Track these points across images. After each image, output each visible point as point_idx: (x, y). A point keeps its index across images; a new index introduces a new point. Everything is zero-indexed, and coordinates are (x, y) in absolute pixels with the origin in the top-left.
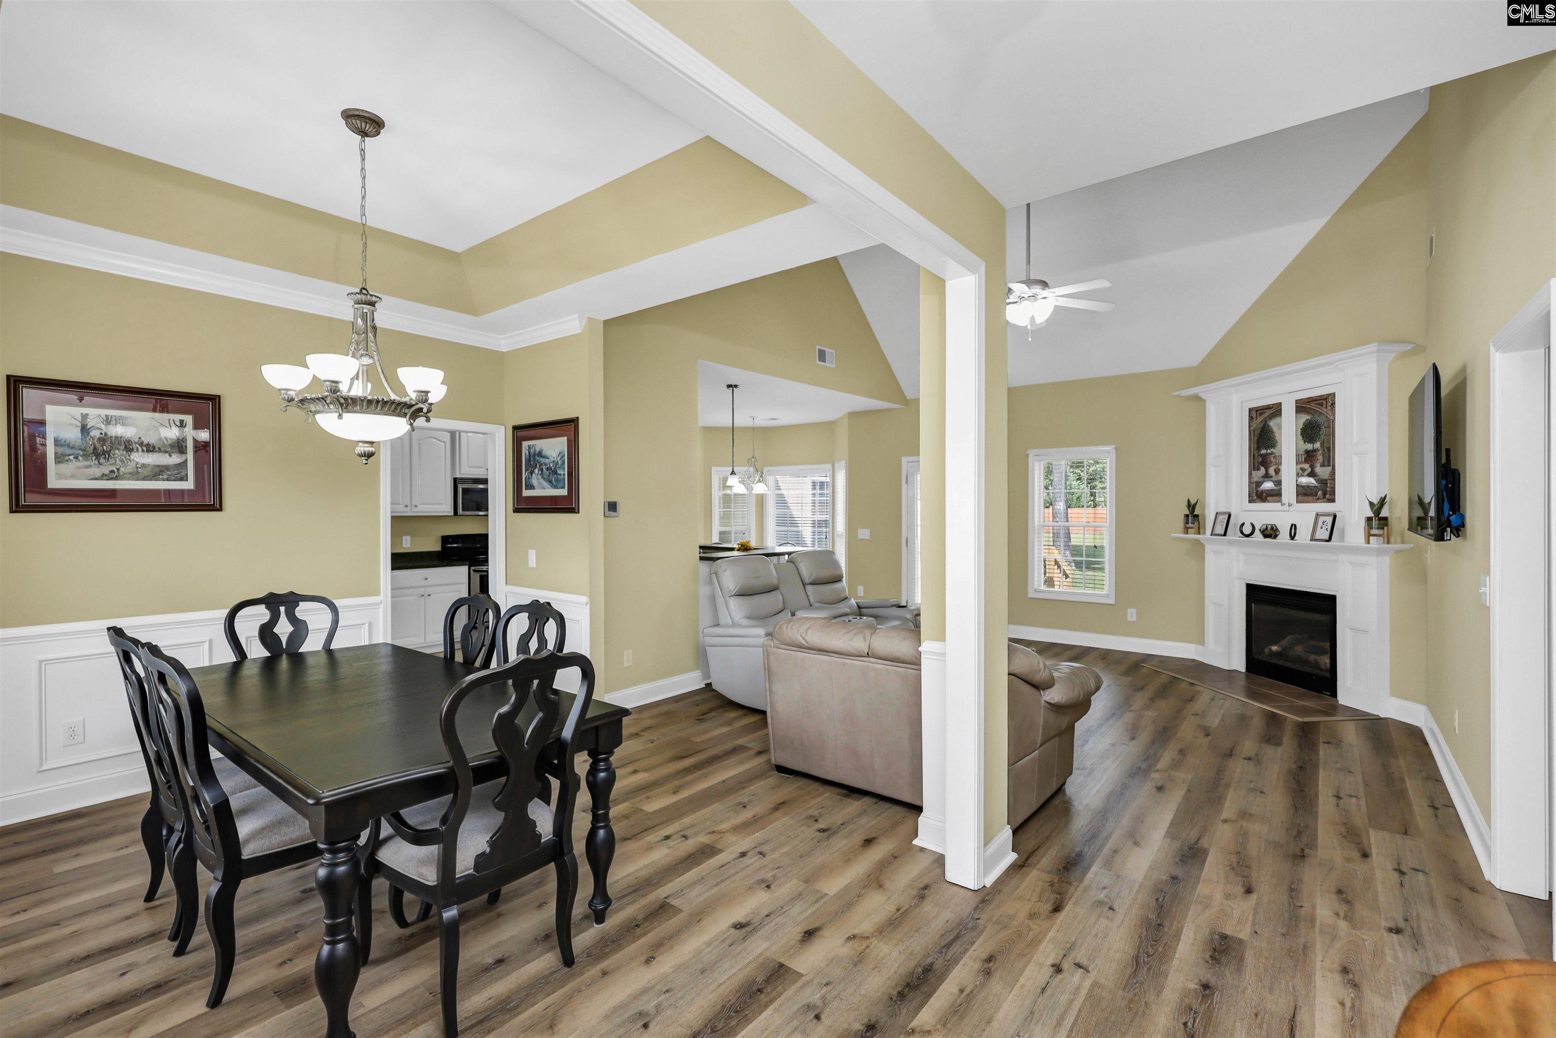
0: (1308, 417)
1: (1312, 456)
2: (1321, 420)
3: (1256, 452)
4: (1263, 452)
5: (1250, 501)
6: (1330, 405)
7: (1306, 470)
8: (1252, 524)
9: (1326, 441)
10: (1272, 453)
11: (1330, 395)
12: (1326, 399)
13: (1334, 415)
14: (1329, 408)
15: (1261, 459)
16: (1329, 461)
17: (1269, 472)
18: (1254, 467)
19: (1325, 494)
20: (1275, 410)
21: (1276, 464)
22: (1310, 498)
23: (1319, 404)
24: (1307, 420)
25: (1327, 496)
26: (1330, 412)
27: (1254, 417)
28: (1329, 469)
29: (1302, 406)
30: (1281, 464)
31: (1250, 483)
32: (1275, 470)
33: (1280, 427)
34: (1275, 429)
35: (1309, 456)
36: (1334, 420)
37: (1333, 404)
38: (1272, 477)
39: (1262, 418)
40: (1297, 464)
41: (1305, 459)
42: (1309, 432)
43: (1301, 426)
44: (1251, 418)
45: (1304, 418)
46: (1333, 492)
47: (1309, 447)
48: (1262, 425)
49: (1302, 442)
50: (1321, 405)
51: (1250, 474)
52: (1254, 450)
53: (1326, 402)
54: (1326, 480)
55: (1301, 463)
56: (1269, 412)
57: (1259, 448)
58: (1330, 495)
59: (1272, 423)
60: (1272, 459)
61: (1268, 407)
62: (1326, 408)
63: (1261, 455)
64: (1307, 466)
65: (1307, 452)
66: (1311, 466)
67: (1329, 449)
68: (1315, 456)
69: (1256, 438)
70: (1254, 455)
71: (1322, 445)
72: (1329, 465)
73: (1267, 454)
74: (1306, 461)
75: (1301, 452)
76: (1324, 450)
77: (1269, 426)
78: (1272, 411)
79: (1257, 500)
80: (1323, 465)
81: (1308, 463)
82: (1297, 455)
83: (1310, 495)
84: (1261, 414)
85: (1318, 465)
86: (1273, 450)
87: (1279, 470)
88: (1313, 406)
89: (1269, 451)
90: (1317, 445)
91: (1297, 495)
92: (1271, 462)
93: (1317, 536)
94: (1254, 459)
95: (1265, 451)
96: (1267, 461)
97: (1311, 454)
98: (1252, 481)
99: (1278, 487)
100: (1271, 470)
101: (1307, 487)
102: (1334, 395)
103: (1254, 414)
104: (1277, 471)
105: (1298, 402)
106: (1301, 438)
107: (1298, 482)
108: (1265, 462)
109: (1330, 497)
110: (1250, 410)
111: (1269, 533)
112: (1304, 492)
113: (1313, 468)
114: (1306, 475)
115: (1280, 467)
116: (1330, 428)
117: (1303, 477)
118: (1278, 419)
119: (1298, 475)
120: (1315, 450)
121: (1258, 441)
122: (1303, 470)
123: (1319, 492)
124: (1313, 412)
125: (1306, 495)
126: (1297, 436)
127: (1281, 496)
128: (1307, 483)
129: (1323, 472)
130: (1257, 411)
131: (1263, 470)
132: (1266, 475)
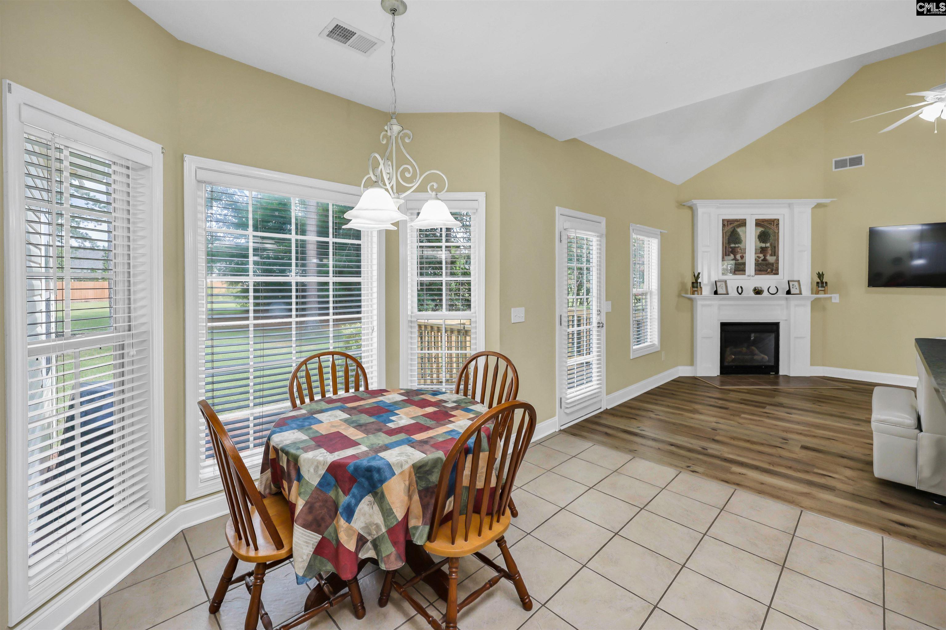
0: (763, 229)
1: (765, 250)
2: (771, 232)
4: (732, 245)
5: (723, 274)
7: (761, 257)
8: (741, 287)
9: (773, 243)
10: (739, 247)
11: (776, 220)
12: (773, 221)
13: (779, 230)
14: (775, 226)
15: (731, 250)
16: (775, 253)
18: (725, 254)
19: (772, 270)
20: (743, 223)
21: (741, 253)
22: (763, 273)
23: (769, 223)
24: (762, 231)
25: (774, 272)
26: (776, 228)
27: (726, 224)
28: (774, 258)
29: (759, 223)
30: (745, 253)
31: (723, 264)
32: (741, 257)
33: (744, 233)
34: (741, 233)
35: (763, 250)
36: (778, 233)
38: (738, 260)
40: (756, 253)
42: (763, 237)
43: (758, 234)
44: (724, 225)
45: (760, 229)
46: (777, 269)
47: (763, 245)
48: (732, 230)
49: (759, 242)
50: (771, 224)
51: (723, 258)
52: (726, 244)
53: (775, 223)
54: (773, 264)
55: (758, 253)
56: (736, 223)
57: (729, 243)
58: (775, 271)
59: (740, 230)
60: (739, 250)
61: (737, 220)
62: (773, 226)
63: (731, 248)
64: (761, 255)
65: (762, 248)
67: (775, 247)
68: (767, 250)
69: (727, 237)
70: (726, 247)
71: (771, 245)
72: (775, 255)
73: (735, 247)
74: (761, 253)
75: (758, 248)
76: (772, 248)
77: (737, 231)
78: (739, 223)
79: (728, 273)
80: (771, 255)
82: (756, 249)
83: (763, 271)
84: (731, 224)
85: (769, 256)
86: (739, 245)
87: (743, 256)
88: (765, 223)
89: (737, 246)
90: (768, 245)
91: (755, 271)
92: (738, 252)
94: (726, 249)
95: (734, 245)
96: (735, 251)
99: (743, 266)
100: (738, 257)
101: (760, 266)
102: (778, 220)
103: (726, 223)
104: (742, 257)
105: (756, 220)
106: (758, 240)
107: (755, 263)
108: (733, 251)
109: (775, 272)
110: (723, 220)
111: (758, 292)
112: (759, 269)
113: (765, 256)
114: (760, 260)
115: (744, 255)
116: (775, 236)
117: (758, 261)
118: (743, 228)
119: (755, 260)
120: (766, 248)
121: (728, 239)
122: (759, 257)
123: (769, 270)
124: (765, 227)
125: (760, 271)
126: (755, 239)
127: (745, 271)
128: (760, 264)
129: (771, 259)
130: (728, 222)
131: (732, 256)
132: (735, 259)
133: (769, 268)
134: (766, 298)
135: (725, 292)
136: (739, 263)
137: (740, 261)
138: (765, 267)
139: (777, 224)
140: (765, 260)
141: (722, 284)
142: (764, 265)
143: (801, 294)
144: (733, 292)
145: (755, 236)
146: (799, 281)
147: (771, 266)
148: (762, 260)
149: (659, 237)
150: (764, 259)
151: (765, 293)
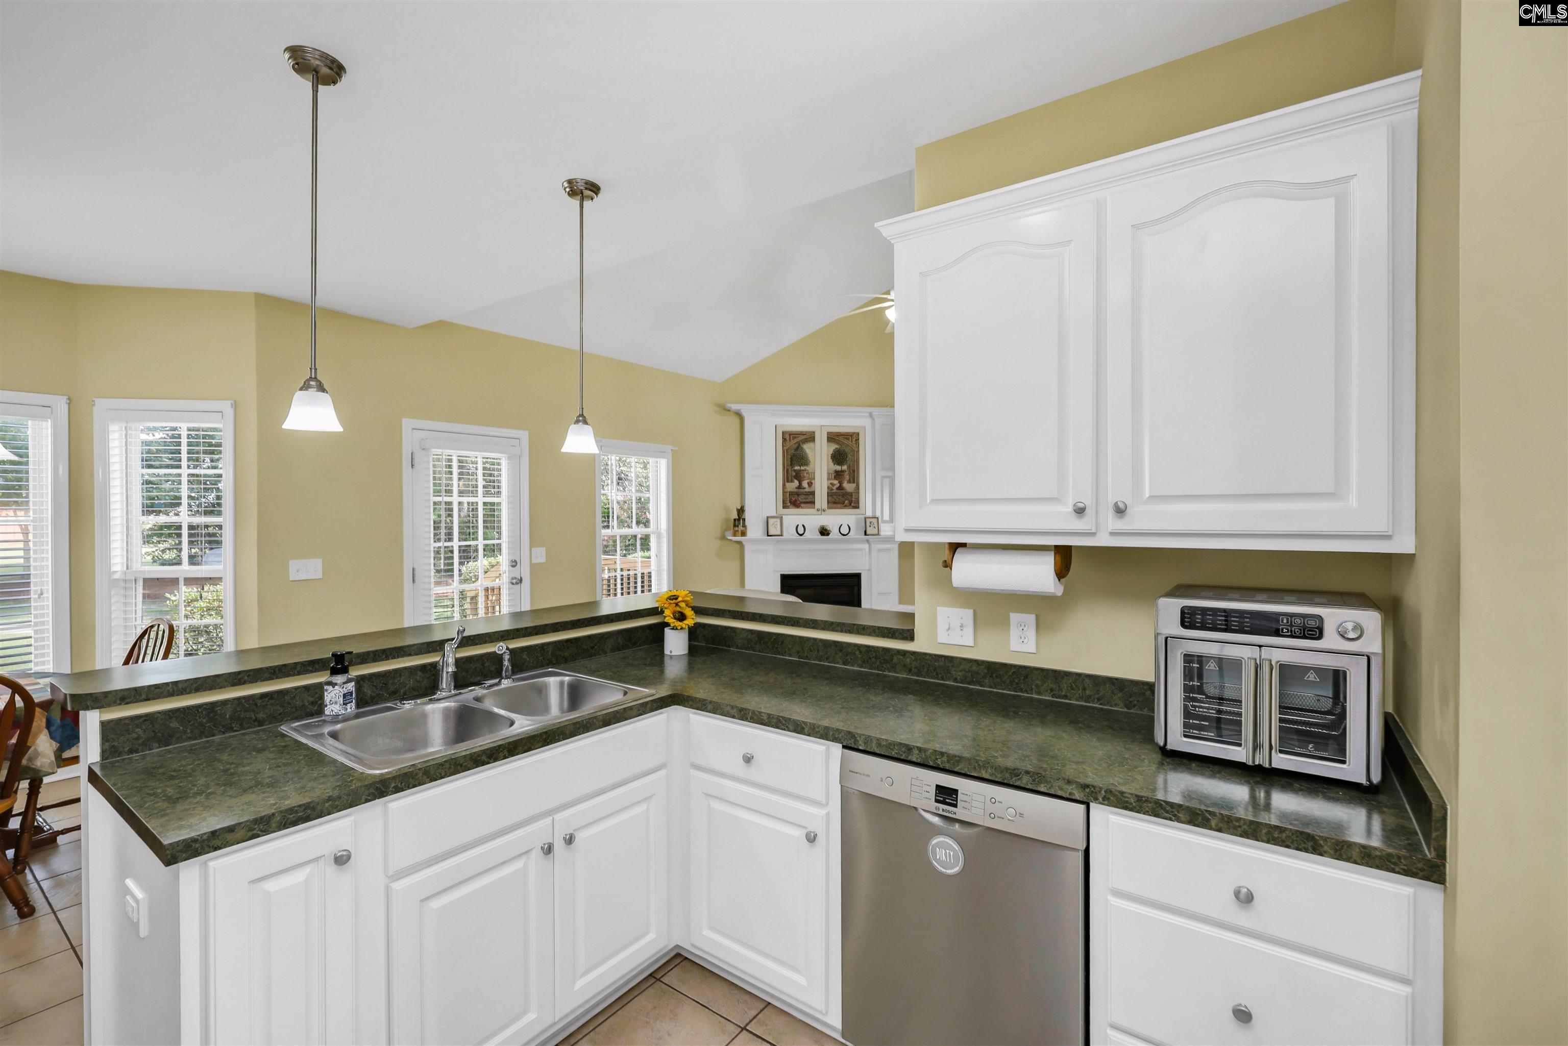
0: (837, 446)
1: (841, 475)
2: (847, 450)
3: (790, 468)
4: (797, 468)
5: (784, 507)
6: (854, 440)
7: (835, 485)
8: (803, 526)
9: (851, 465)
10: (805, 470)
11: (855, 433)
12: (852, 435)
13: (859, 447)
14: (854, 442)
15: (794, 474)
16: (854, 478)
17: (803, 485)
18: (787, 479)
19: (850, 503)
21: (809, 478)
22: (839, 505)
23: (847, 439)
24: (836, 448)
25: (852, 504)
26: (854, 445)
27: (787, 439)
28: (854, 485)
29: (832, 438)
30: (814, 479)
31: (784, 492)
32: (808, 483)
33: (813, 450)
34: (808, 451)
35: (838, 475)
36: (858, 451)
37: (857, 440)
38: (805, 488)
39: (796, 441)
40: (828, 479)
42: (838, 457)
43: (831, 452)
44: (784, 440)
45: (834, 447)
46: (857, 501)
47: (838, 468)
48: (795, 446)
49: (832, 464)
50: (848, 439)
51: (784, 485)
52: (787, 466)
53: (853, 438)
54: (852, 493)
55: (832, 479)
56: (802, 437)
57: (792, 465)
58: (855, 503)
59: (807, 447)
60: (805, 475)
61: (802, 434)
62: (852, 442)
63: (795, 471)
64: (836, 482)
65: (836, 472)
66: (839, 482)
67: (854, 471)
68: (843, 475)
69: (789, 457)
70: (787, 470)
71: (849, 467)
72: (854, 482)
73: (800, 470)
74: (835, 478)
75: (832, 471)
76: (850, 472)
77: (802, 448)
78: (804, 437)
79: (791, 506)
80: (849, 482)
81: (837, 479)
82: (828, 474)
83: (838, 503)
84: (794, 438)
85: (846, 482)
86: (806, 467)
87: (812, 483)
88: (841, 439)
89: (802, 468)
90: (845, 467)
91: (828, 503)
92: (804, 477)
93: (869, 532)
94: (787, 473)
95: (799, 468)
96: (800, 475)
97: (839, 473)
98: (786, 490)
99: (811, 496)
100: (805, 484)
101: (835, 497)
102: (858, 434)
103: (787, 437)
104: (810, 484)
105: (828, 433)
106: (831, 461)
107: (828, 493)
108: (798, 476)
109: (855, 505)
110: (783, 433)
111: (824, 532)
112: (833, 500)
113: (841, 483)
114: (835, 488)
115: (813, 481)
116: (854, 456)
117: (832, 490)
118: (811, 445)
119: (828, 488)
120: (842, 471)
121: (791, 458)
122: (833, 484)
123: (846, 502)
124: (841, 443)
125: (834, 503)
126: (828, 458)
127: (814, 503)
128: (835, 493)
129: (849, 487)
130: (790, 435)
131: (796, 483)
132: (800, 487)
133: (846, 500)
134: (835, 541)
135: (779, 533)
136: (806, 492)
137: (807, 489)
138: (841, 497)
139: (856, 440)
140: (840, 488)
141: (777, 522)
142: (839, 495)
143: (878, 534)
144: (790, 532)
145: (828, 455)
146: (878, 518)
147: (849, 497)
148: (837, 489)
149: (670, 455)
150: (840, 486)
151: (834, 534)
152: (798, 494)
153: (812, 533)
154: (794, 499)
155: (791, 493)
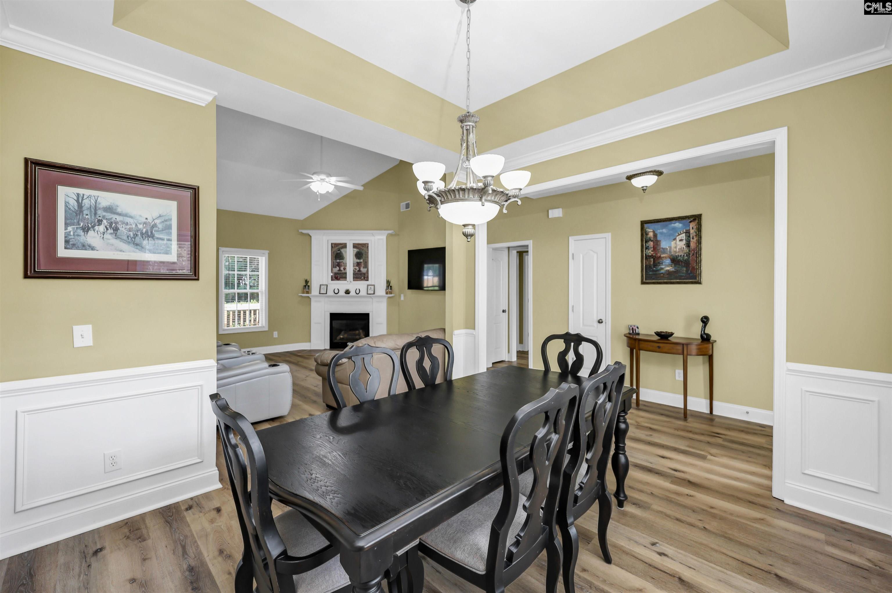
0: (358, 250)
1: (359, 264)
2: (363, 252)
4: (338, 261)
5: (332, 280)
6: (366, 247)
8: (338, 289)
9: (365, 259)
10: (342, 262)
11: (366, 243)
12: (365, 245)
13: (368, 250)
15: (337, 264)
16: (366, 266)
18: (333, 266)
19: (364, 278)
20: (344, 246)
21: (344, 266)
22: (358, 279)
23: (362, 246)
25: (365, 279)
26: (366, 249)
29: (355, 246)
30: (346, 266)
33: (346, 252)
34: (344, 253)
36: (368, 253)
37: (368, 247)
38: (342, 271)
39: (338, 247)
40: (354, 266)
41: (357, 265)
42: (358, 255)
43: (355, 253)
44: (332, 247)
45: (356, 250)
46: (368, 277)
47: (358, 261)
48: (337, 250)
49: (355, 259)
51: (332, 269)
52: (334, 260)
54: (365, 273)
55: (355, 266)
56: (340, 246)
57: (336, 259)
58: (367, 278)
59: (342, 250)
61: (340, 244)
63: (337, 262)
64: (357, 268)
65: (357, 263)
66: (359, 268)
67: (366, 262)
68: (361, 264)
69: (334, 255)
71: (363, 261)
72: (366, 268)
73: (340, 262)
75: (355, 262)
76: (364, 262)
77: (340, 251)
78: (342, 245)
79: (335, 280)
80: (364, 268)
81: (358, 266)
82: (353, 264)
84: (337, 246)
85: (362, 268)
88: (360, 246)
89: (341, 261)
90: (362, 261)
91: (353, 278)
92: (342, 265)
93: (369, 293)
94: (333, 263)
98: (333, 272)
99: (345, 275)
100: (342, 268)
101: (357, 275)
102: (368, 244)
103: (334, 246)
104: (345, 269)
105: (353, 244)
106: (355, 257)
107: (353, 273)
108: (339, 265)
110: (332, 244)
111: (347, 292)
112: (356, 277)
113: (360, 268)
114: (357, 271)
116: (366, 255)
117: (355, 271)
118: (345, 249)
119: (353, 271)
120: (361, 262)
122: (356, 269)
124: (359, 248)
125: (357, 278)
126: (353, 256)
127: (346, 278)
128: (357, 274)
129: (363, 270)
130: (335, 245)
131: (338, 268)
132: (340, 270)
133: (362, 276)
134: (353, 297)
135: (325, 293)
136: (342, 273)
138: (359, 275)
140: (359, 271)
141: (325, 287)
143: (373, 294)
144: (330, 293)
145: (353, 254)
146: (374, 285)
147: (364, 275)
148: (358, 271)
149: (267, 255)
151: (353, 293)
152: (338, 273)
153: (342, 293)
154: (337, 276)
155: (335, 274)
